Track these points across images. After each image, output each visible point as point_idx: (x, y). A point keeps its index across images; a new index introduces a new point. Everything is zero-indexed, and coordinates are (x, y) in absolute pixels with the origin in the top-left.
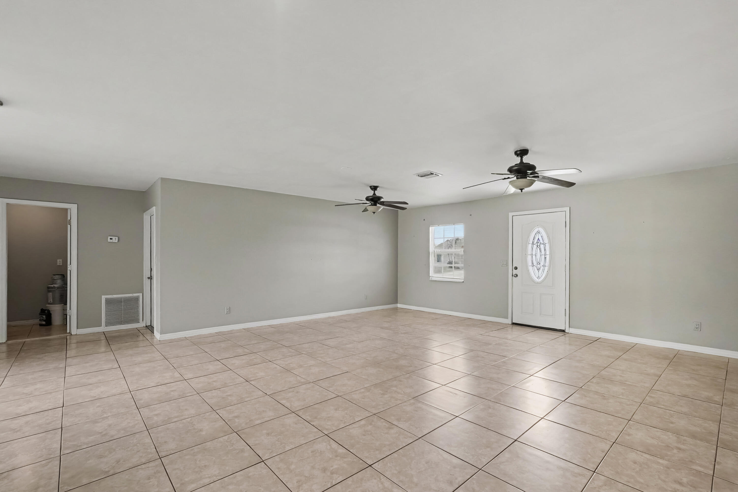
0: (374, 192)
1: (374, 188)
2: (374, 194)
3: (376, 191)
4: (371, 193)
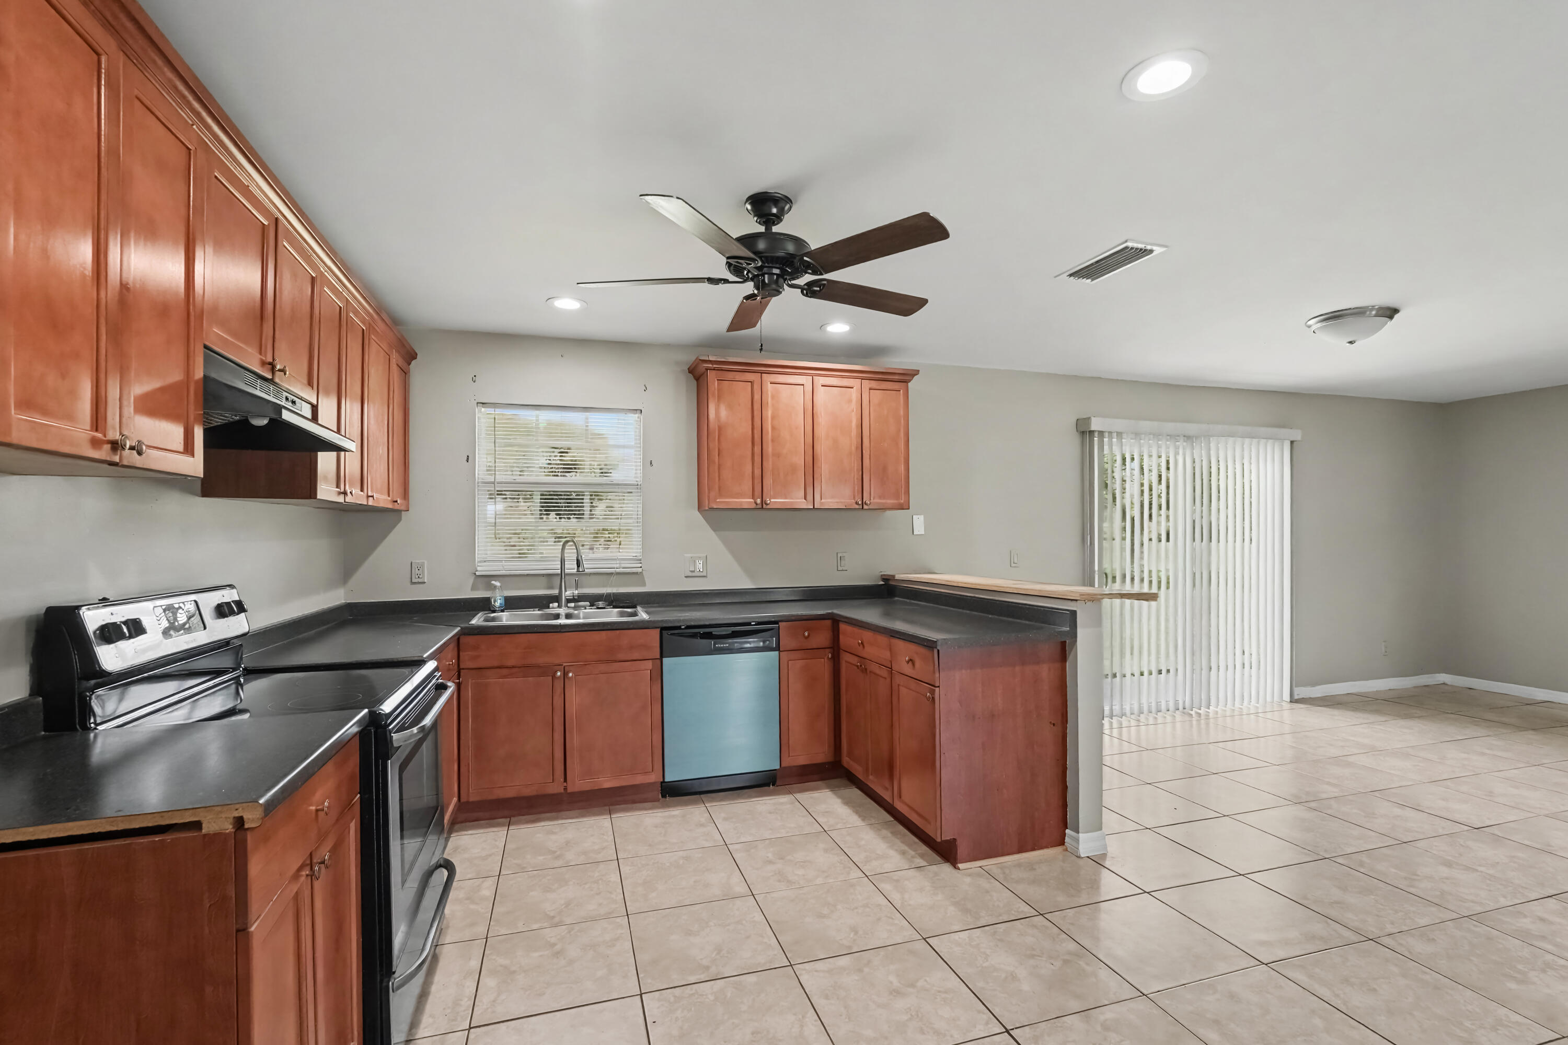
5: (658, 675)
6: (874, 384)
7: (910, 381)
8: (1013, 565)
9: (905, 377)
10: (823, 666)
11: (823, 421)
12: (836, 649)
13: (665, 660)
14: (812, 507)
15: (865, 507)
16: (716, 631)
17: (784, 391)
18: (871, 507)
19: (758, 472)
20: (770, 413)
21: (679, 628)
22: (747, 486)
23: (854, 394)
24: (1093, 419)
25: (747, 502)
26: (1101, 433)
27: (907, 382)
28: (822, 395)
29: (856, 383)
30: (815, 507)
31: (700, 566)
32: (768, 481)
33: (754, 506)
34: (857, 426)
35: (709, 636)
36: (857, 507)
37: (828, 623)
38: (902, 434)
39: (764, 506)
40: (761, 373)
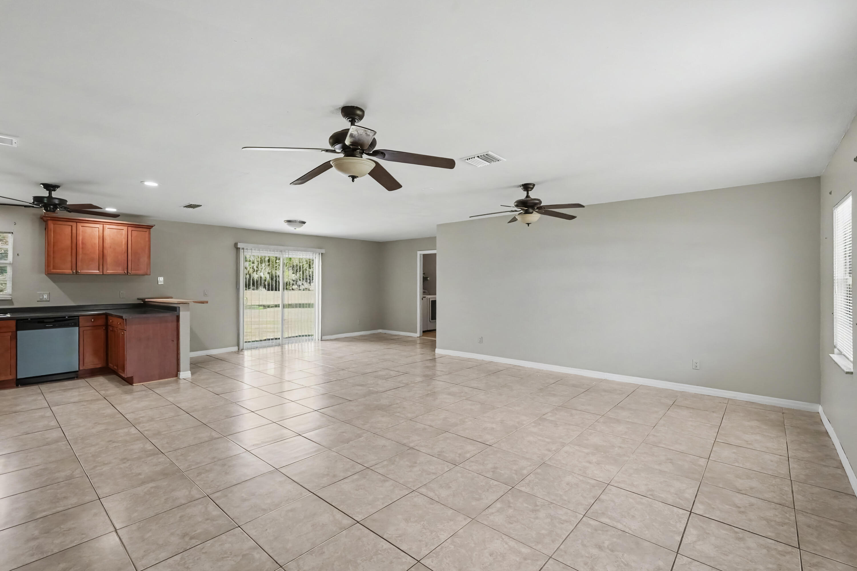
0: (528, 193)
1: (527, 187)
2: (528, 196)
3: (530, 192)
4: (522, 195)
5: (15, 338)
6: (133, 229)
7: (151, 228)
8: (205, 295)
9: (149, 227)
10: (101, 332)
11: (108, 241)
12: (107, 326)
13: (19, 332)
14: (102, 274)
15: (129, 274)
16: (45, 321)
17: (88, 230)
18: (131, 274)
19: (74, 261)
20: (81, 238)
21: (27, 319)
22: (69, 265)
23: (124, 232)
24: (239, 244)
25: (70, 271)
26: (243, 249)
27: (150, 228)
28: (107, 232)
29: (125, 228)
30: (104, 273)
31: (45, 297)
32: (79, 264)
33: (72, 273)
34: (125, 244)
35: (43, 322)
36: (125, 274)
37: (104, 316)
38: (147, 247)
39: (77, 273)
40: (77, 222)
